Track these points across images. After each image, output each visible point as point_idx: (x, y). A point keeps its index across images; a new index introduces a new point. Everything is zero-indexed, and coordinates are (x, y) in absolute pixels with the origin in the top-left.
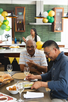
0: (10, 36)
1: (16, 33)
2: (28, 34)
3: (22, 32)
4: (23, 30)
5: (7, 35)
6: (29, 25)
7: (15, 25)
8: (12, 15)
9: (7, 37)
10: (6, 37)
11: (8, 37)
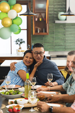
0: (24, 42)
1: (35, 36)
2: (53, 38)
3: (43, 36)
4: (46, 31)
5: (20, 39)
6: (54, 24)
7: (32, 23)
8: (28, 13)
9: (19, 43)
10: (17, 44)
11: (21, 43)
